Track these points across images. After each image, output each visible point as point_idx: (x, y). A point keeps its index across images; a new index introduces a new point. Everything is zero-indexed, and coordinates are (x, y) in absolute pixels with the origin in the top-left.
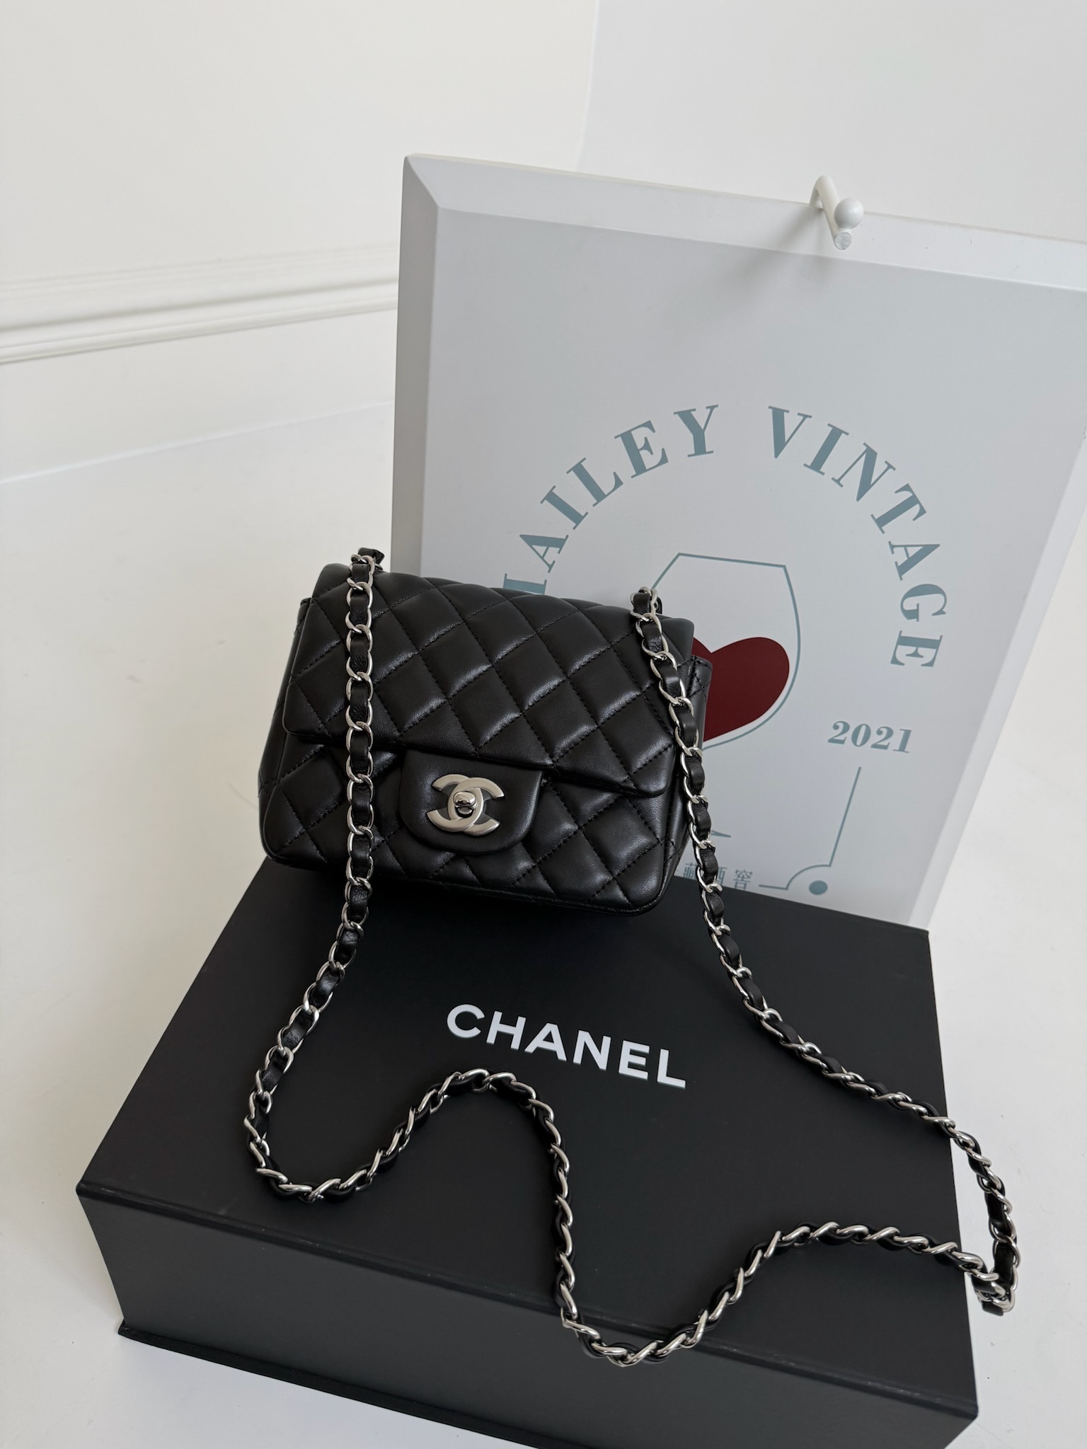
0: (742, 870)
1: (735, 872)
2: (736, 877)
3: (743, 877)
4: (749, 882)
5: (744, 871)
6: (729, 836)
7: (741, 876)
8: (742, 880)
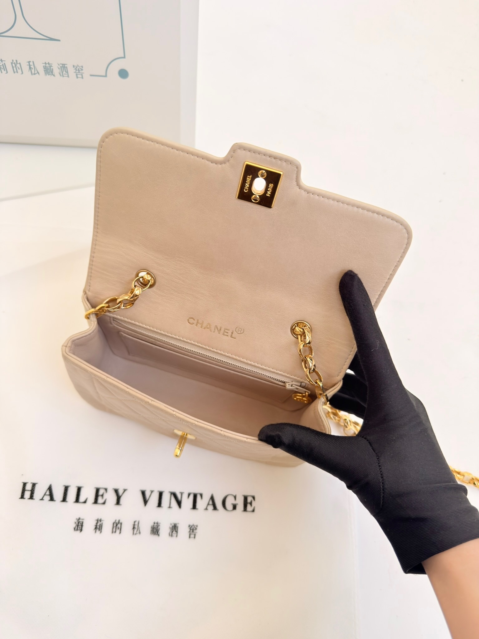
0: (76, 65)
1: (72, 67)
2: (75, 71)
3: (79, 70)
4: (83, 73)
5: (78, 66)
6: (59, 40)
7: (77, 69)
8: (79, 72)
